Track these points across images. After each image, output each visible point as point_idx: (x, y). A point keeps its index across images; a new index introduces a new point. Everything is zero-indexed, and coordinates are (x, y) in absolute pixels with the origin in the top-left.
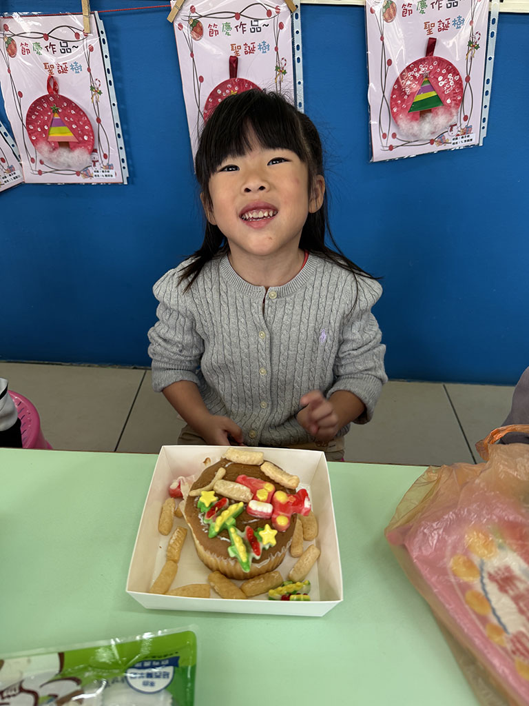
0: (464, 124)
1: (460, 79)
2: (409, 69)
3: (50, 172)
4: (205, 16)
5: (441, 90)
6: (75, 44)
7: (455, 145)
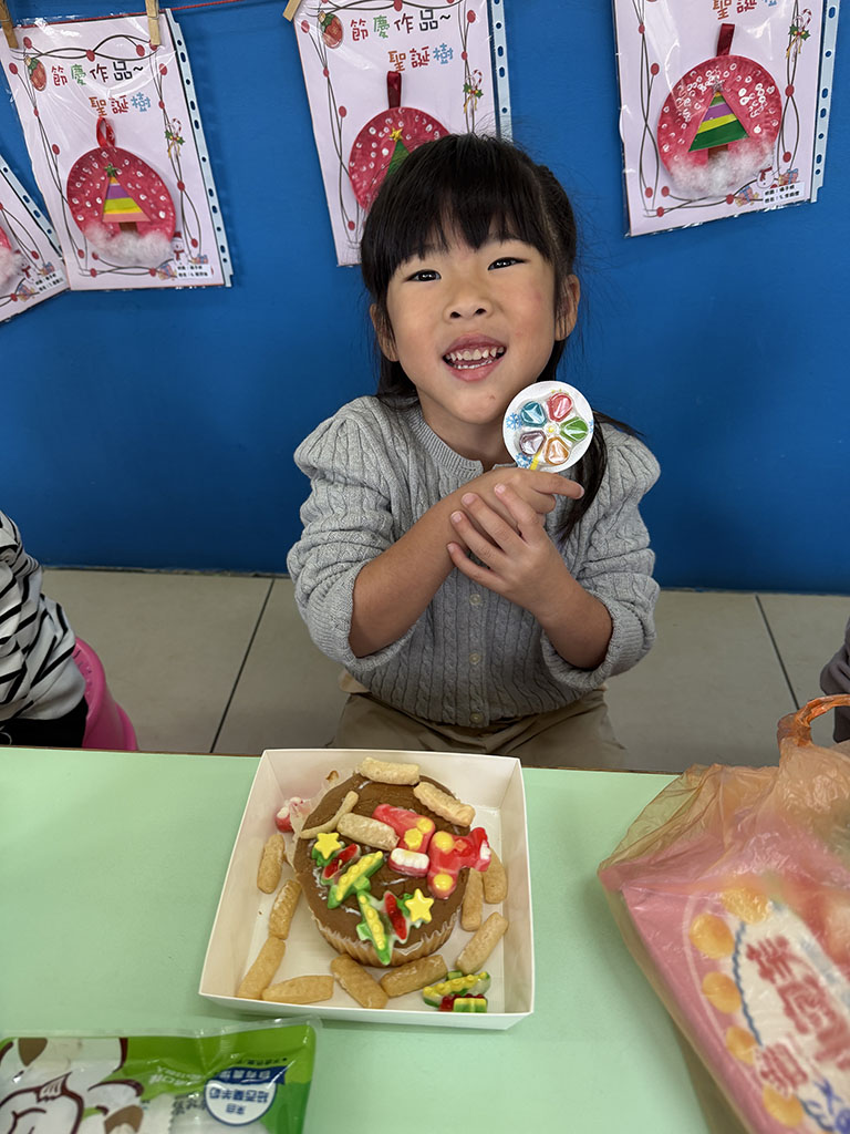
0: (785, 167)
1: (776, 91)
2: (687, 79)
3: (110, 271)
4: (344, 8)
5: (745, 112)
6: (138, 64)
7: (770, 203)
